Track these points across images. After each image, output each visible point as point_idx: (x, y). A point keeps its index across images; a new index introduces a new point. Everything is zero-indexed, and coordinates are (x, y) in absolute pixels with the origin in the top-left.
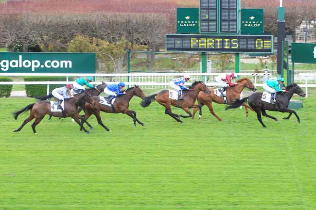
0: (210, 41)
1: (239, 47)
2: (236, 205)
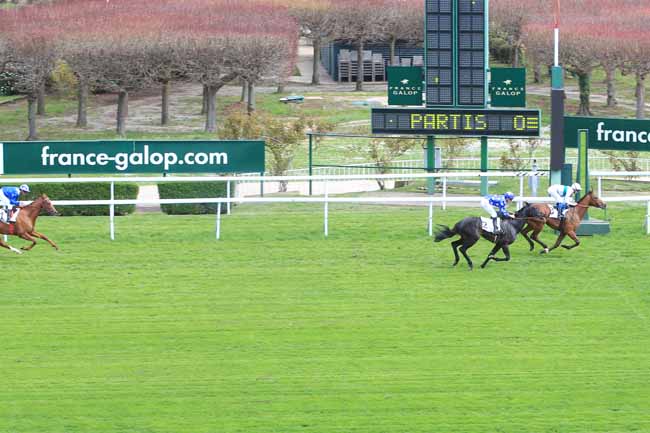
0: (442, 118)
1: (487, 128)
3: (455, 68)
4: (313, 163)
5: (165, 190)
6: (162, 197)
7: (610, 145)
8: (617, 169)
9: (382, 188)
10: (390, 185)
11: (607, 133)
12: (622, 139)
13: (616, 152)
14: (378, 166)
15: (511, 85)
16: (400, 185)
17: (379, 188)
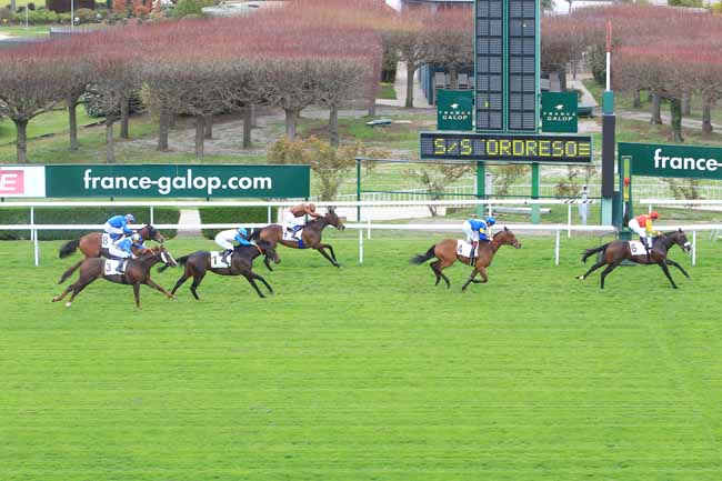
2: (626, 466)
3: (506, 92)
4: (362, 189)
5: (207, 216)
6: (203, 222)
7: (667, 172)
8: (677, 196)
9: (434, 214)
10: (442, 211)
11: (664, 159)
12: (680, 167)
13: (676, 179)
14: (430, 193)
15: (563, 110)
16: (451, 211)
17: (430, 214)
